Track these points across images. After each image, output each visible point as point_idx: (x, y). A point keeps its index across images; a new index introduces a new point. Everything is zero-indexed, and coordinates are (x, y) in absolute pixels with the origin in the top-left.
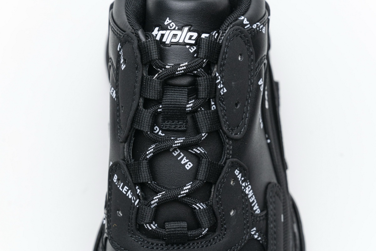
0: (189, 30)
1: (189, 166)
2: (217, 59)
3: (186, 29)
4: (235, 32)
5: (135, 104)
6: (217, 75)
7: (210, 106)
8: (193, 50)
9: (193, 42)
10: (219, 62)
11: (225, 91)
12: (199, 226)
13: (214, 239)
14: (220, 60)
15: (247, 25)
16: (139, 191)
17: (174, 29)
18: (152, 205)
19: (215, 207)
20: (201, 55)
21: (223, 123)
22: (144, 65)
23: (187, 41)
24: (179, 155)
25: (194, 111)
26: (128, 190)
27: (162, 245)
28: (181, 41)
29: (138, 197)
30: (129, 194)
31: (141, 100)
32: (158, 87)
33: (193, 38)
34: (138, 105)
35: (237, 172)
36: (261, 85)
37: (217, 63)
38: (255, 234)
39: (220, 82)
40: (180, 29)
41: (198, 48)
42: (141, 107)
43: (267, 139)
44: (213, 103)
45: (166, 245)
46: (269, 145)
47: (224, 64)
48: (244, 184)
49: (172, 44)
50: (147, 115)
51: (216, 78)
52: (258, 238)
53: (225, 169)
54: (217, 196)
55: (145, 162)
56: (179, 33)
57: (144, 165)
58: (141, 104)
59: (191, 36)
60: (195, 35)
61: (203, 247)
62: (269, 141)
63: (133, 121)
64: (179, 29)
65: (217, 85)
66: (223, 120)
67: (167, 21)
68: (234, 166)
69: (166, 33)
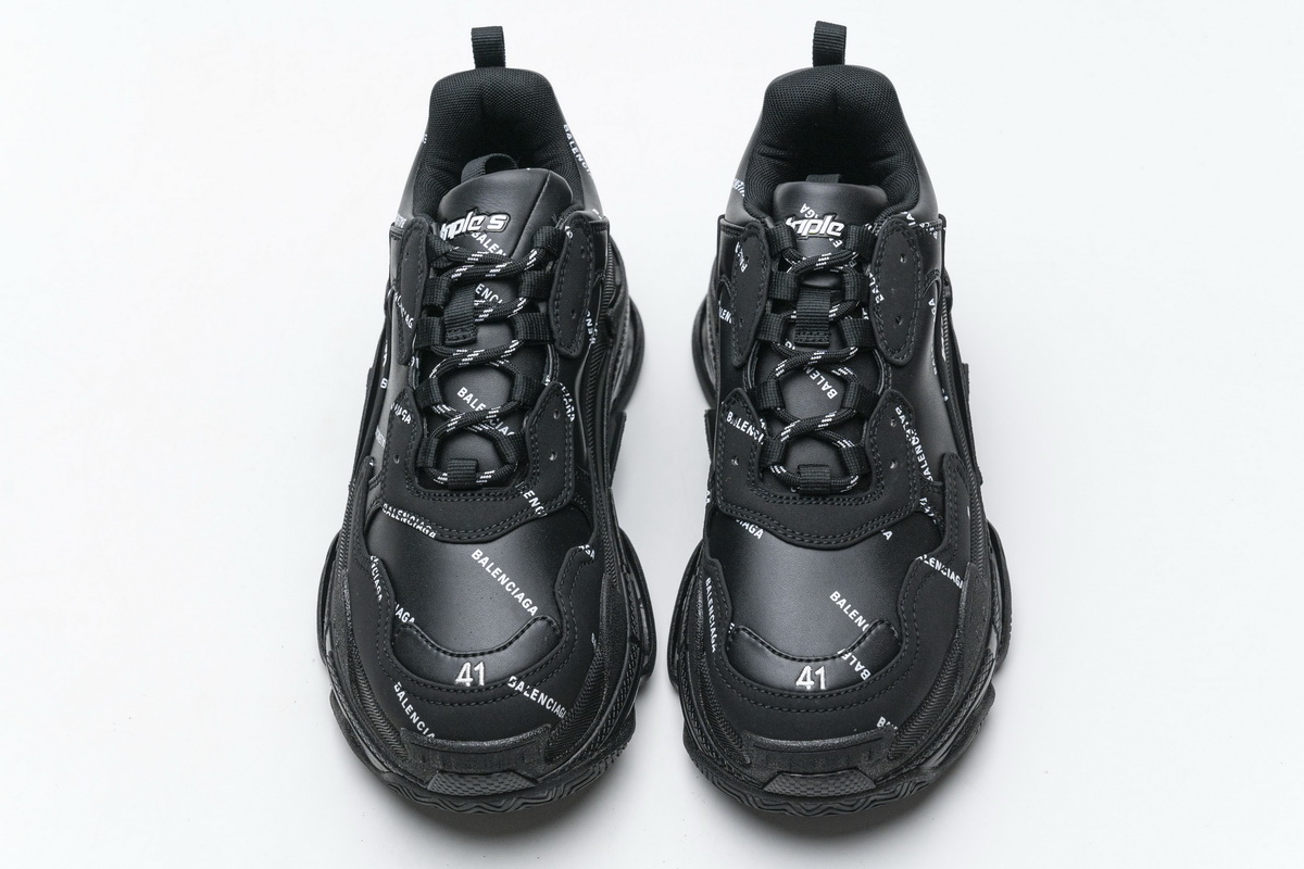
0: (833, 220)
1: (832, 394)
2: (871, 257)
3: (829, 218)
4: (895, 225)
5: (759, 310)
6: (871, 275)
7: (861, 315)
8: (838, 244)
9: (839, 234)
10: (874, 260)
11: (882, 299)
12: (846, 473)
13: (866, 497)
14: (874, 257)
15: (912, 221)
16: (763, 424)
17: (813, 218)
18: (782, 437)
19: (868, 450)
20: (849, 246)
21: (878, 340)
22: (773, 257)
23: (830, 232)
24: (819, 379)
25: (840, 317)
26: (748, 426)
27: (794, 498)
28: (822, 232)
29: (762, 431)
30: (751, 431)
31: (769, 304)
32: (792, 283)
33: (839, 229)
34: (765, 311)
35: (898, 411)
36: (932, 307)
37: (870, 262)
38: (926, 507)
39: (874, 286)
40: (822, 218)
41: (844, 243)
42: (768, 312)
43: (944, 395)
44: (865, 314)
45: (801, 499)
46: (947, 404)
47: (880, 265)
48: (908, 431)
49: (812, 236)
50: (775, 321)
51: (870, 280)
52: (930, 513)
53: (881, 401)
54: (870, 437)
55: (772, 383)
56: (820, 222)
57: (771, 387)
58: (769, 309)
59: (836, 227)
60: (841, 226)
61: (851, 505)
62: (946, 398)
63: (758, 332)
64: (819, 218)
65: (870, 289)
66: (879, 337)
67: (804, 208)
68: (894, 400)
69: (802, 222)
